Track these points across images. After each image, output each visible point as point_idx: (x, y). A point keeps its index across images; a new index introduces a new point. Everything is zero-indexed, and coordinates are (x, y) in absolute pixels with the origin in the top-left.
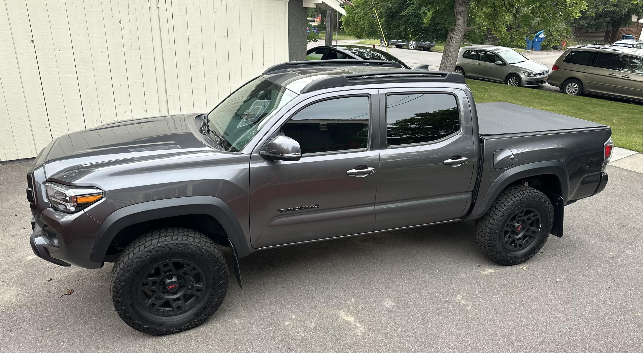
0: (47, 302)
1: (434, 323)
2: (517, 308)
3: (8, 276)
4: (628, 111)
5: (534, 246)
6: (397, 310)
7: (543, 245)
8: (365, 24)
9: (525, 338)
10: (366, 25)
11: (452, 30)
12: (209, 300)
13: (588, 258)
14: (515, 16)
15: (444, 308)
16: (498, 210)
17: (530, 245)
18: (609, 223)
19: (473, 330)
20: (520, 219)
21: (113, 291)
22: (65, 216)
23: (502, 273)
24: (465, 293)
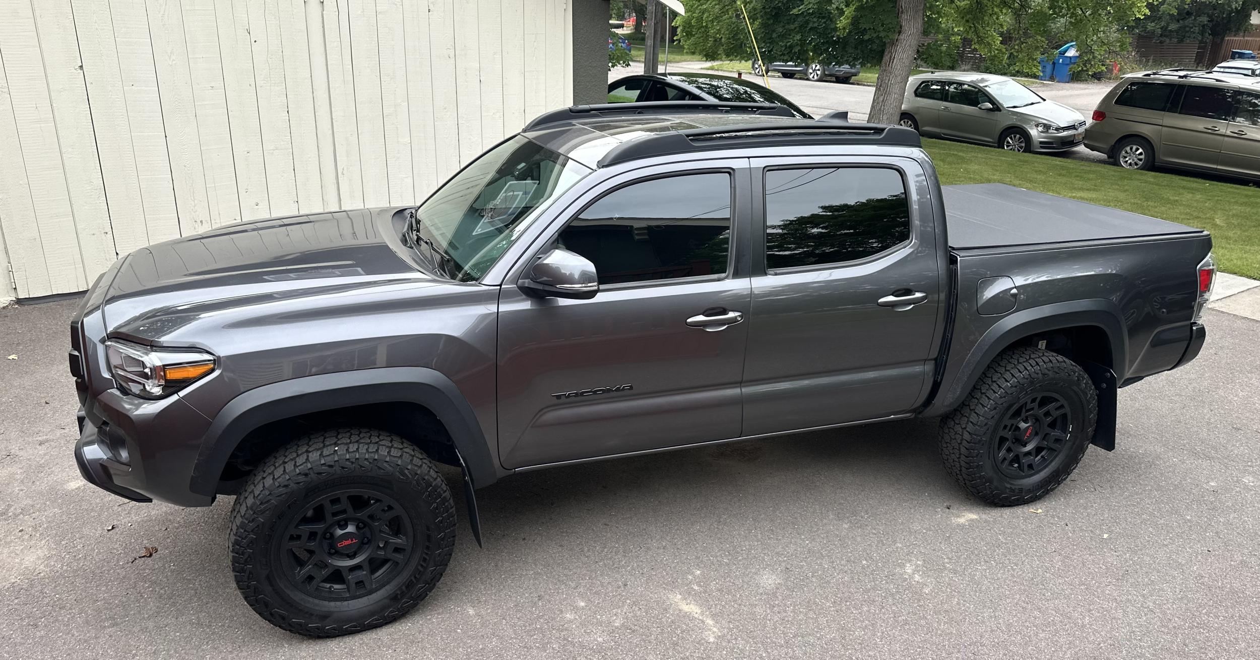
0: (106, 572)
1: (858, 618)
2: (1025, 590)
3: (31, 520)
4: (1246, 200)
5: (1058, 468)
6: (787, 592)
7: (1075, 467)
8: (722, 32)
10: (723, 34)
11: (893, 43)
12: (418, 569)
13: (1165, 492)
14: (1017, 15)
15: (879, 590)
16: (986, 396)
17: (1050, 467)
18: (1208, 423)
19: (936, 634)
20: (1030, 415)
21: (233, 551)
22: (141, 404)
23: (995, 521)
24: (920, 561)
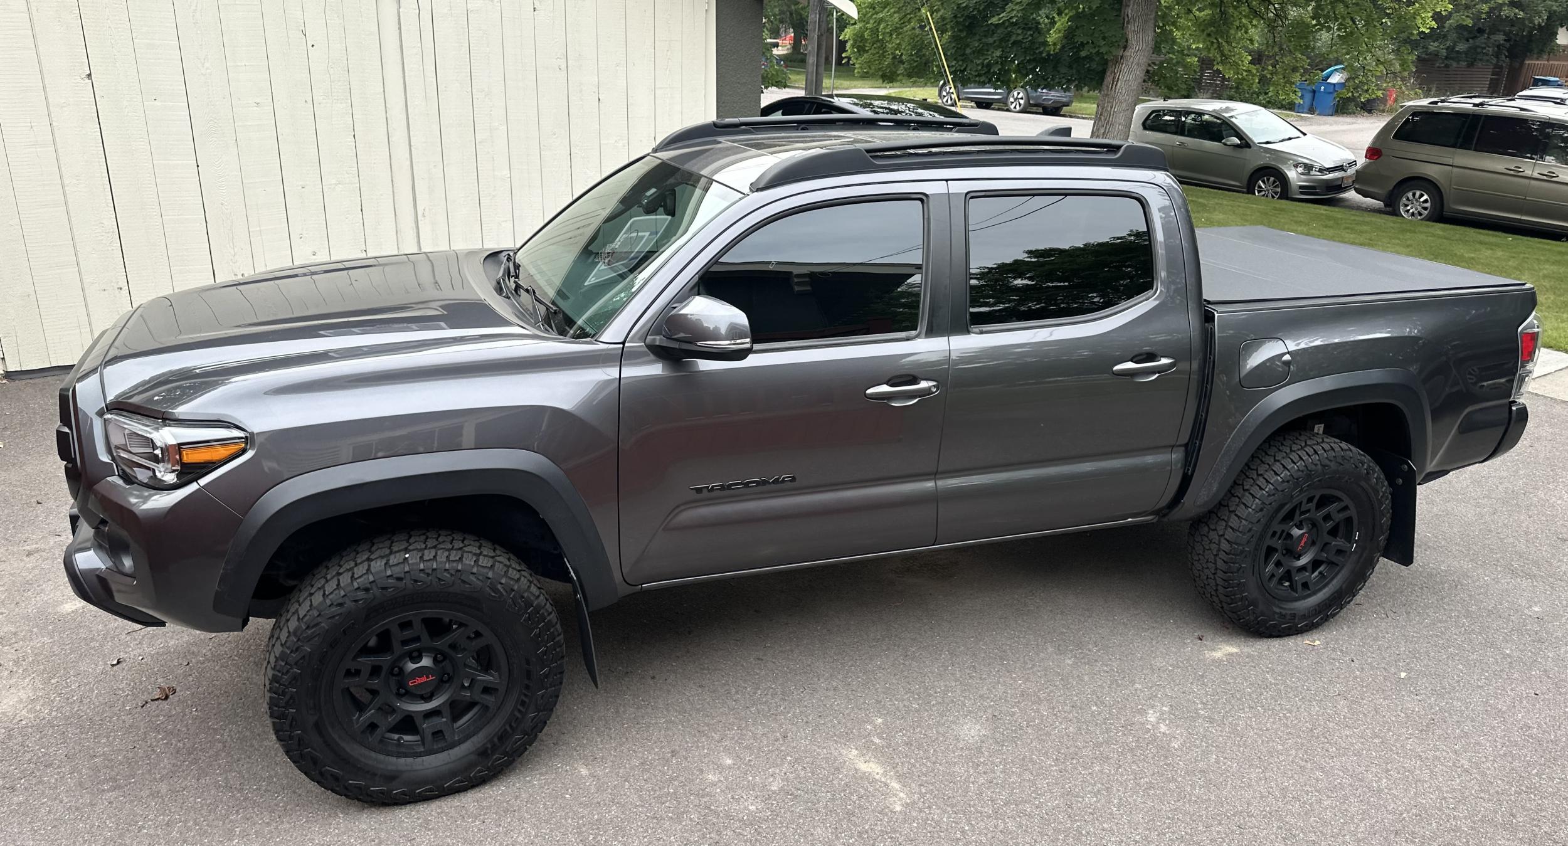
0: (108, 719)
1: (1088, 780)
2: (1302, 744)
3: (13, 651)
5: (1341, 588)
6: (995, 747)
7: (1363, 586)
8: (903, 47)
9: (1325, 823)
10: (904, 49)
11: (1117, 61)
12: (514, 715)
13: (1476, 620)
14: (1271, 26)
15: (1115, 744)
16: (1250, 494)
17: (1330, 585)
18: (1527, 533)
19: (1189, 801)
20: (1306, 519)
21: (270, 691)
22: (151, 496)
23: (1260, 656)
24: (1166, 706)
